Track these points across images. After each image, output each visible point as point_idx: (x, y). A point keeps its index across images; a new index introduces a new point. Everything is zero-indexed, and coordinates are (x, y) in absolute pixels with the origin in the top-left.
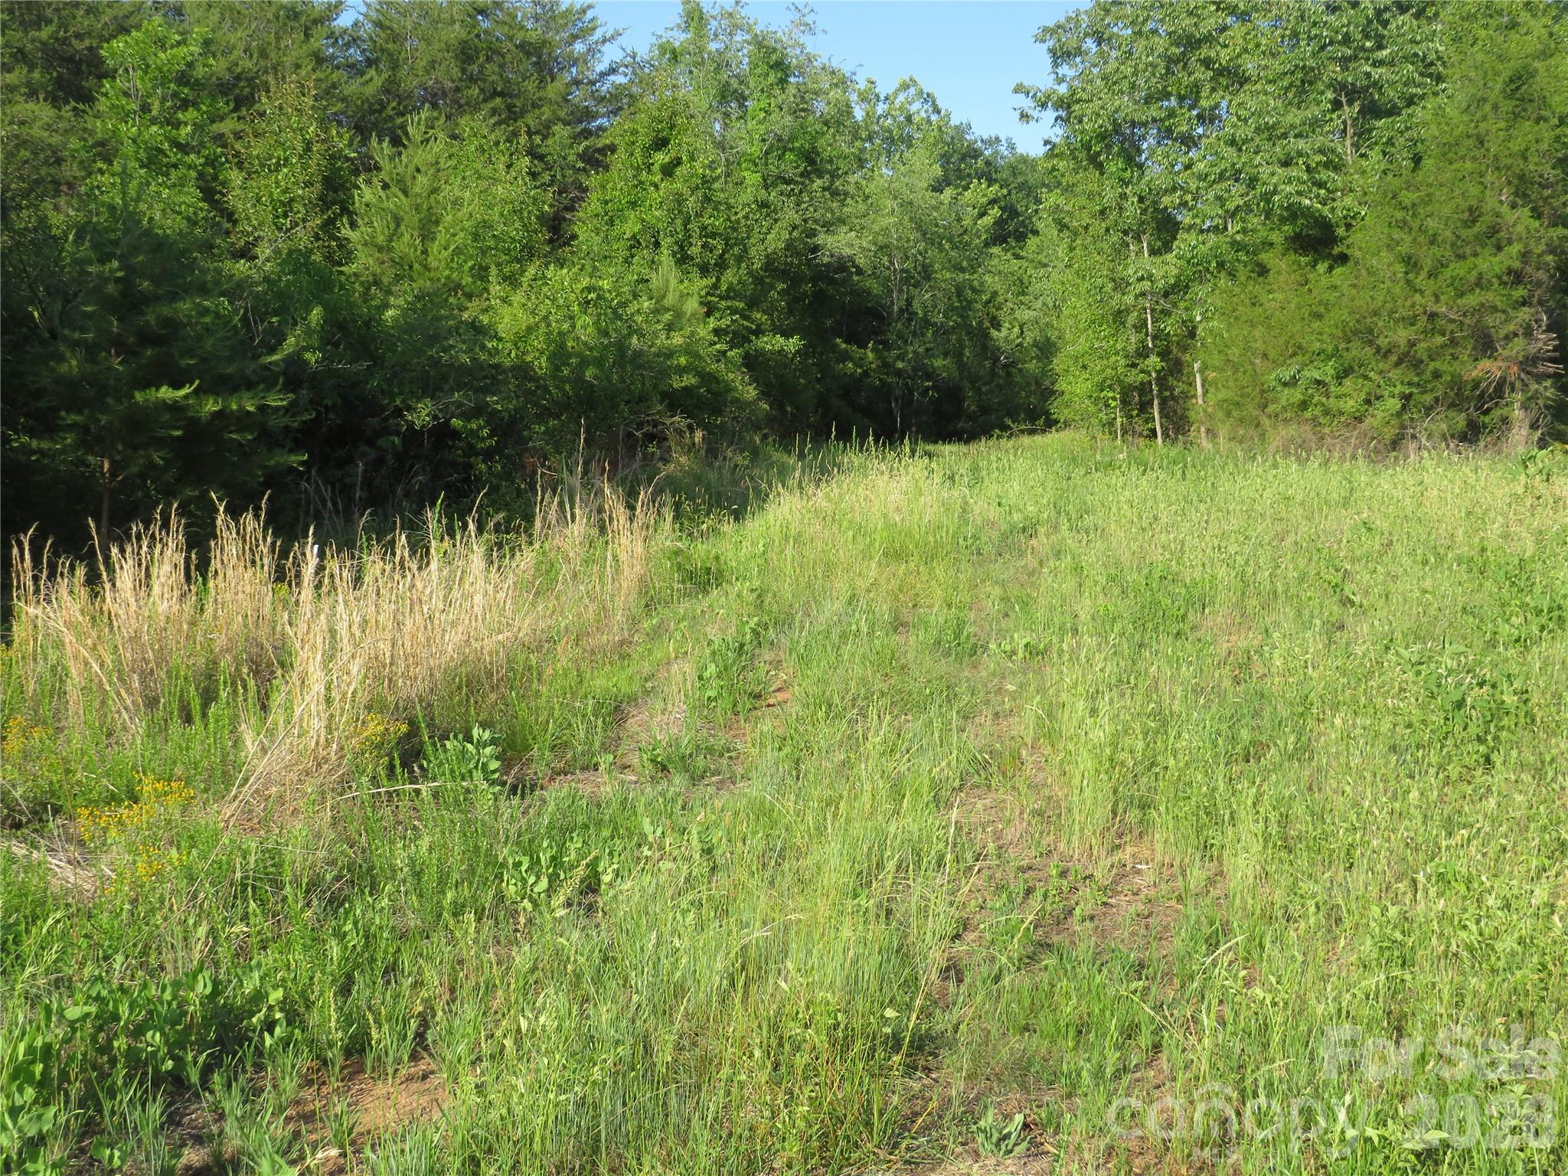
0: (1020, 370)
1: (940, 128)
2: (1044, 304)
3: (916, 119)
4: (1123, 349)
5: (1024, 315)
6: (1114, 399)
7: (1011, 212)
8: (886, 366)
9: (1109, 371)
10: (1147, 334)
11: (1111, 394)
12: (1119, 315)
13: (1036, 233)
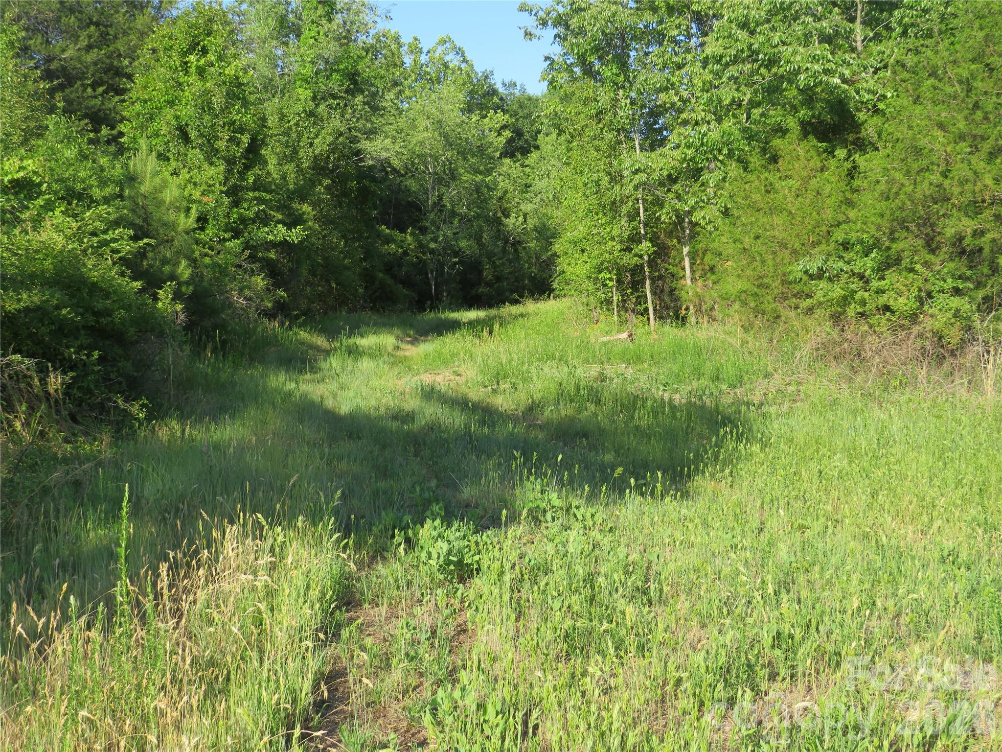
0: (525, 248)
1: (468, 74)
2: (542, 200)
3: (451, 65)
4: (619, 236)
5: (527, 207)
6: (611, 279)
7: (519, 133)
8: (421, 246)
9: (607, 255)
10: (639, 222)
11: (608, 276)
12: (614, 206)
13: (537, 148)
